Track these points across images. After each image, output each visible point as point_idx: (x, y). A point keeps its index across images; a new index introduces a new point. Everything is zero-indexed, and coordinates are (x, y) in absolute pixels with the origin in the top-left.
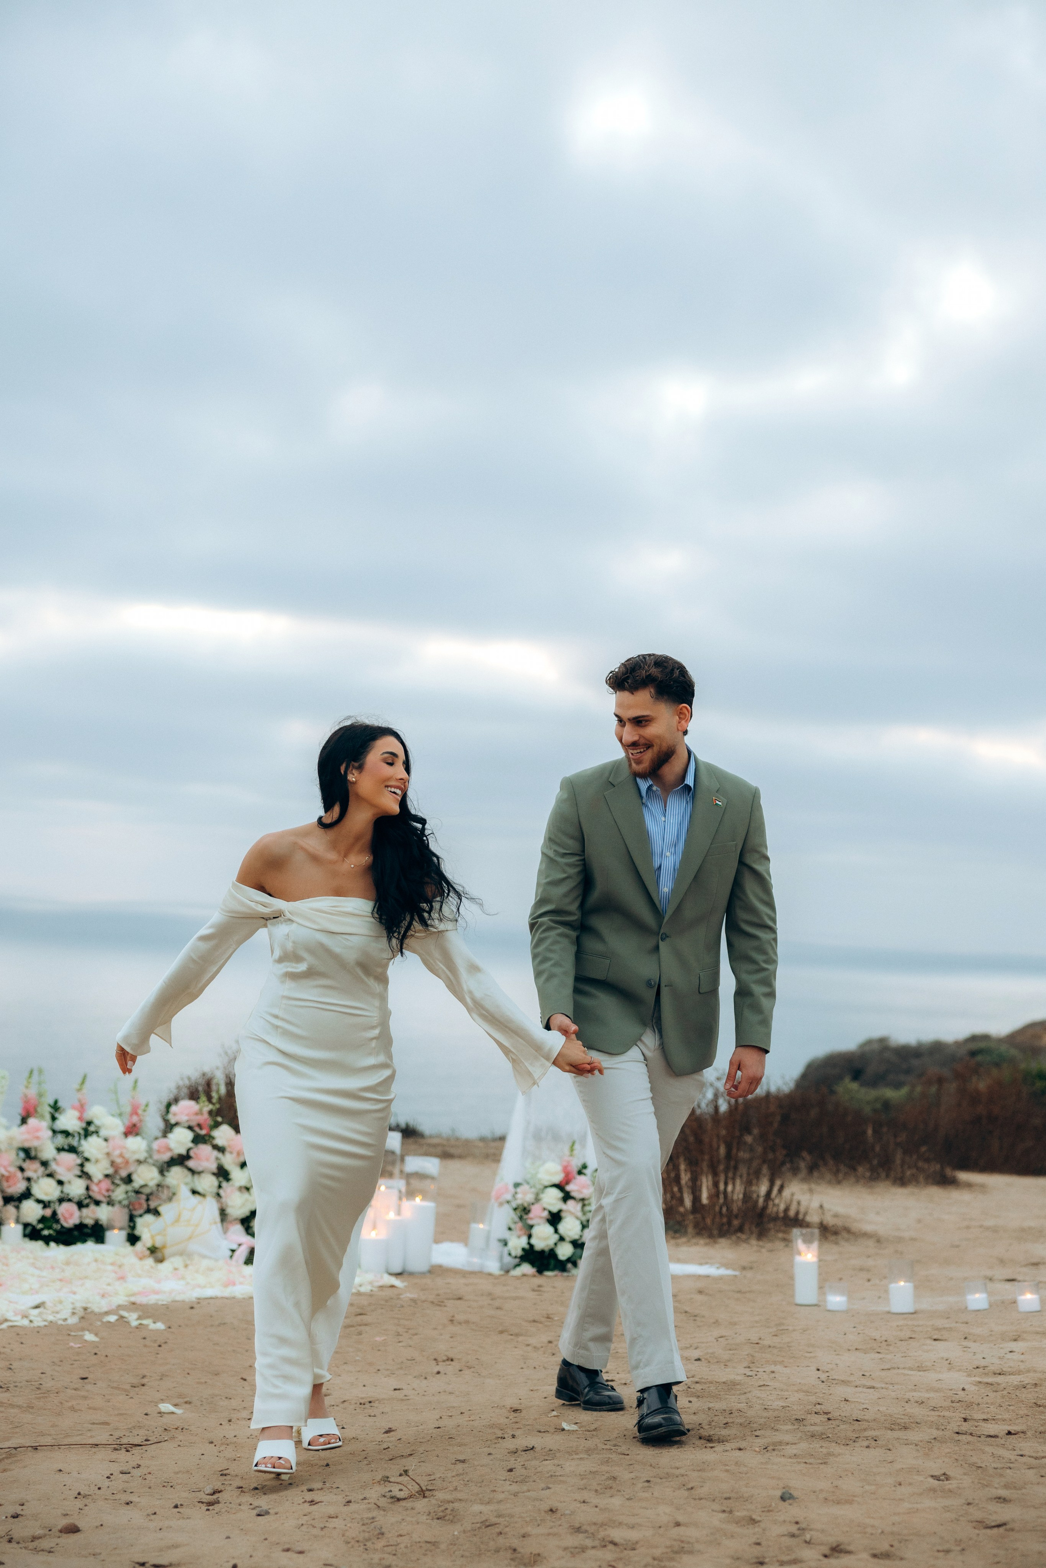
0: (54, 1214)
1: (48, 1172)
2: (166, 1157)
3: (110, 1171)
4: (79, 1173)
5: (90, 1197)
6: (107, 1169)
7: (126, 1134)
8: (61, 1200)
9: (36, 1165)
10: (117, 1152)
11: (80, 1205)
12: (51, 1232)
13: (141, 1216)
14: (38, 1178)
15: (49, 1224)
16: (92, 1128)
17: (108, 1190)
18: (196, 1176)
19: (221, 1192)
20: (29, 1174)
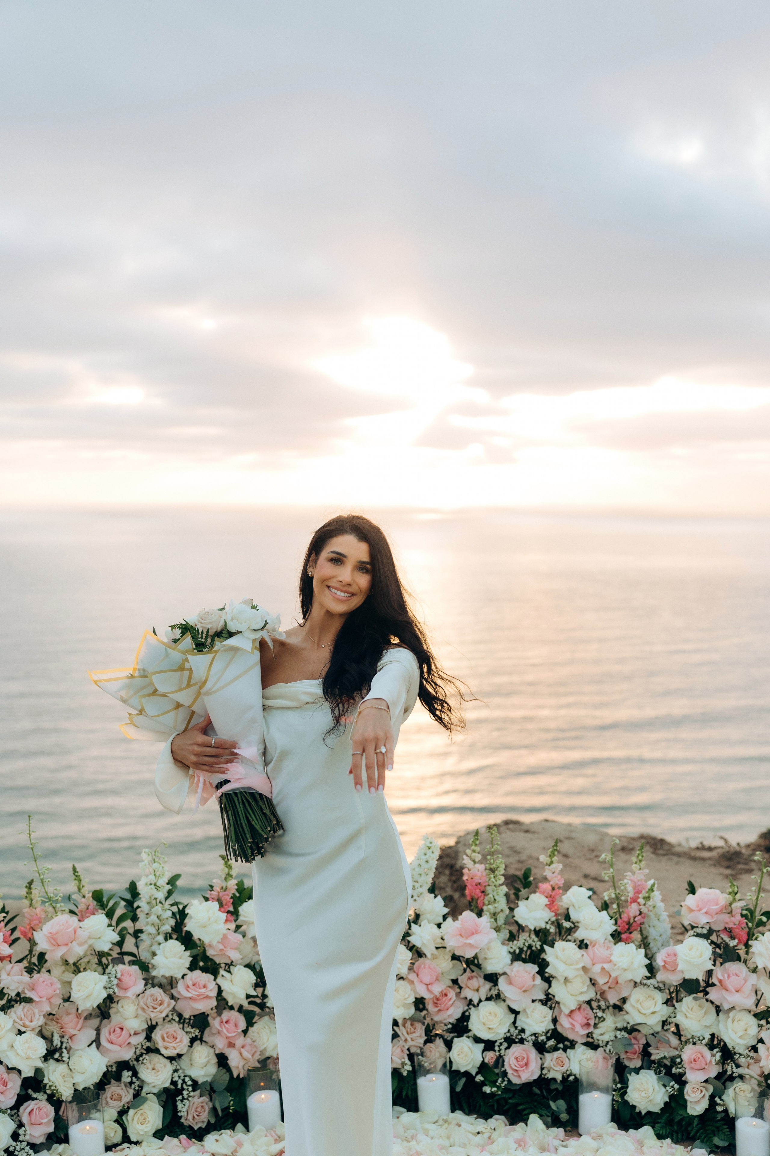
0: (500, 1061)
1: (494, 992)
2: (675, 979)
3: (591, 994)
4: (543, 997)
5: (555, 1034)
6: (582, 993)
7: (616, 936)
8: (510, 1041)
9: (478, 982)
10: (597, 968)
11: (540, 1048)
12: (494, 1089)
13: (637, 1071)
14: (480, 1001)
15: (493, 1078)
16: (567, 924)
17: (588, 1025)
18: (720, 1014)
19: (760, 1046)
20: (468, 993)
